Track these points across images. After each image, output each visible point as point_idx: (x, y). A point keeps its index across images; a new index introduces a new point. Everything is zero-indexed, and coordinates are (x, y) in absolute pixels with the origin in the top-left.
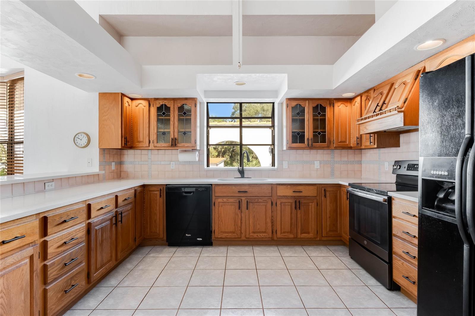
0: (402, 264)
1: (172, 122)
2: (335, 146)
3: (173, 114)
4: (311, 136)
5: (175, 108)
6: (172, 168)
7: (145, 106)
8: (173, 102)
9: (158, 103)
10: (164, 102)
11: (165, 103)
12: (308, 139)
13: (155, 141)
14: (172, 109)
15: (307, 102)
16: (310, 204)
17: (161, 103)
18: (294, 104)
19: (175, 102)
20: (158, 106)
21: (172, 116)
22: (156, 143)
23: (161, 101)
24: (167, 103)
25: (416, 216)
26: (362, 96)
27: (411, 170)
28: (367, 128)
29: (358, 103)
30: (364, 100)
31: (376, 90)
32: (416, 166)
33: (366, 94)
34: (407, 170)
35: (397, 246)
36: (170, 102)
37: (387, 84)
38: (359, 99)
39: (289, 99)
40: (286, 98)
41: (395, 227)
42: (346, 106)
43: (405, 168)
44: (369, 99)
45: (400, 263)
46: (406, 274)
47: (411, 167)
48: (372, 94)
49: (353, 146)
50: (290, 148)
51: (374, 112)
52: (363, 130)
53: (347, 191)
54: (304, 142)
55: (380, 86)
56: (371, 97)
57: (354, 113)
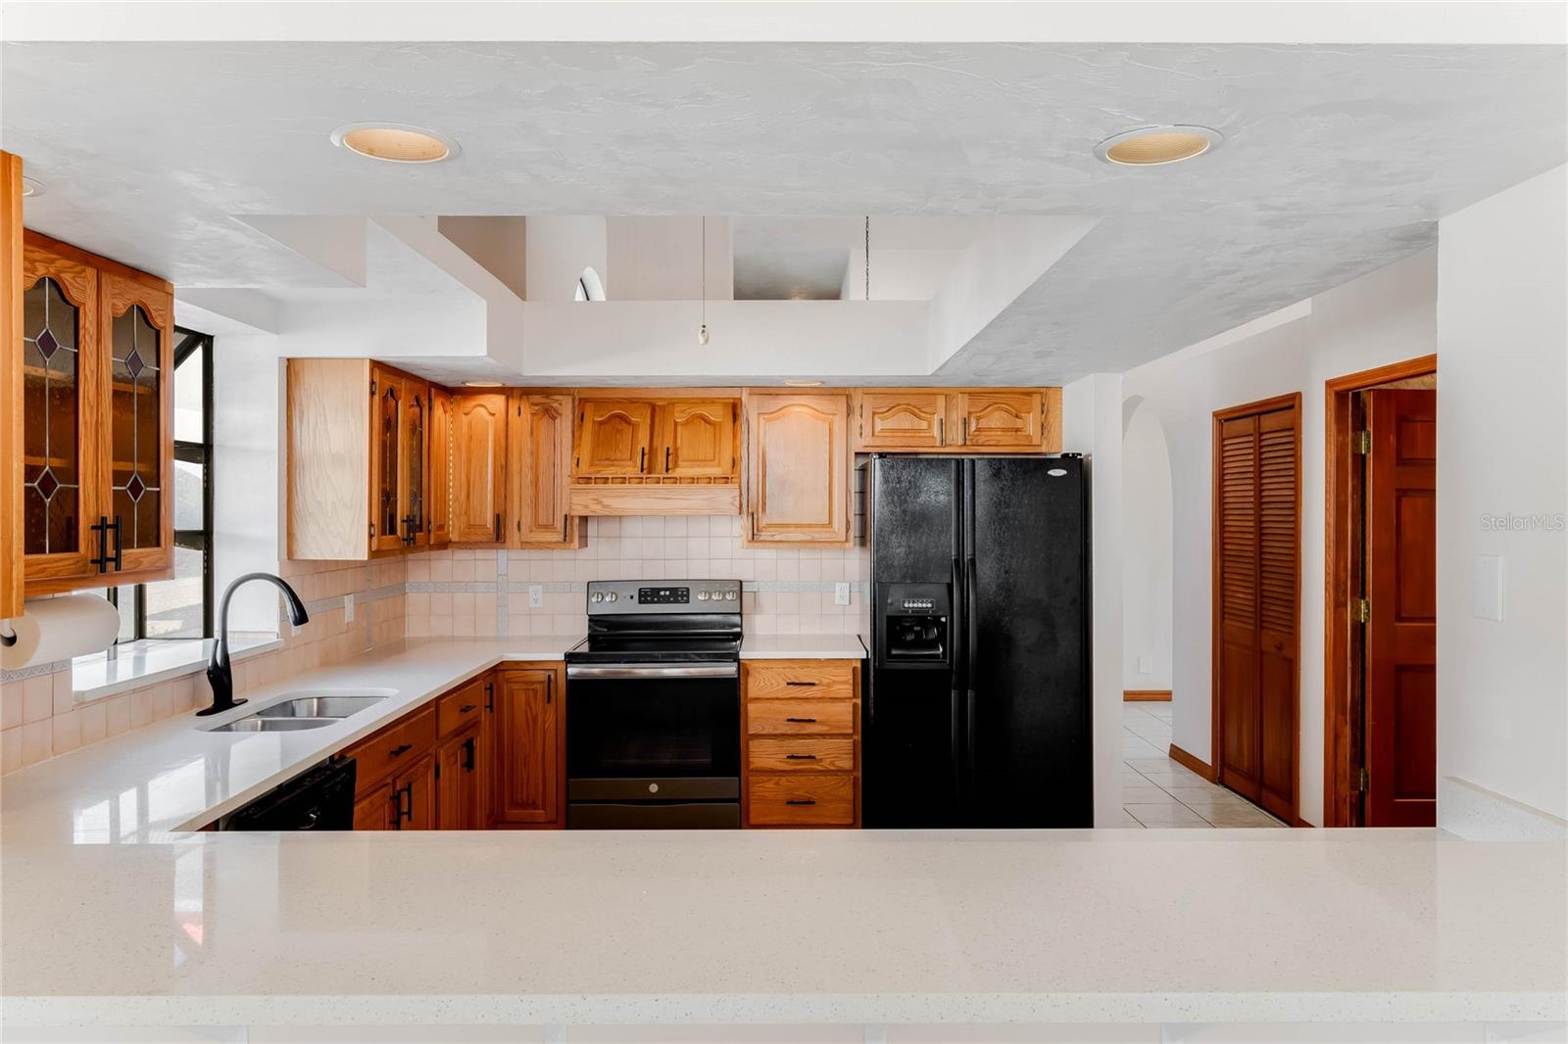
0: (777, 784)
2: (429, 544)
3: (96, 356)
4: (406, 509)
5: (104, 320)
8: (95, 281)
10: (53, 261)
11: (56, 271)
12: (402, 521)
14: (88, 322)
15: (404, 382)
17: (40, 270)
18: (386, 383)
19: (103, 281)
20: (31, 283)
23: (36, 255)
24: (66, 276)
25: (813, 684)
26: (512, 397)
27: (652, 602)
28: (606, 501)
29: (493, 415)
30: (526, 411)
31: (580, 399)
32: (662, 593)
33: (537, 399)
34: (641, 602)
35: (762, 755)
36: (80, 273)
37: (632, 401)
38: (497, 402)
39: (377, 365)
40: (371, 360)
41: (756, 718)
42: (445, 412)
43: (632, 597)
44: (550, 413)
45: (770, 785)
46: (789, 798)
47: (648, 595)
48: (566, 408)
49: (463, 539)
50: (374, 554)
51: (642, 470)
52: (586, 507)
53: (549, 676)
54: (393, 531)
55: (598, 395)
56: (560, 415)
57: (470, 438)
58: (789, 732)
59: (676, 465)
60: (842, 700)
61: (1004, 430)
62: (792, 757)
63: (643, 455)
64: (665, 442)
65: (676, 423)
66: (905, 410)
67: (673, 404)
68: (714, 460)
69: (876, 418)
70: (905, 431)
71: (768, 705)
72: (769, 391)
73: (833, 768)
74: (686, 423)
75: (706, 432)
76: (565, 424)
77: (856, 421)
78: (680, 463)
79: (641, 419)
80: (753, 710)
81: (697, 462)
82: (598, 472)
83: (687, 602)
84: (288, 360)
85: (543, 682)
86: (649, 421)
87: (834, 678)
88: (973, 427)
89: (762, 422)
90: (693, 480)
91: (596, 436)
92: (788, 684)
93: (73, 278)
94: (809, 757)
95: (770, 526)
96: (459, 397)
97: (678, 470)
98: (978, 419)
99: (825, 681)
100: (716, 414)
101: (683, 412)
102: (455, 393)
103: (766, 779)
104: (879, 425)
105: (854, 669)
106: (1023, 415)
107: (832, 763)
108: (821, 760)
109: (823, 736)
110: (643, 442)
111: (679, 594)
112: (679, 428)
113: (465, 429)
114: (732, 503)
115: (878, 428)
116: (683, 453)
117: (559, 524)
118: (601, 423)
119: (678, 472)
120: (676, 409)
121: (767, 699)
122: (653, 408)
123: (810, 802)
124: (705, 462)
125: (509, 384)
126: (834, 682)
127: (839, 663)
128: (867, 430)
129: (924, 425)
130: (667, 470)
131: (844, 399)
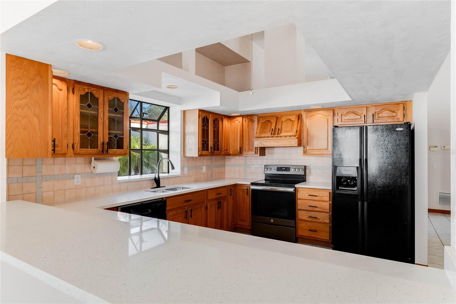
0: (306, 224)
1: (101, 119)
2: (223, 154)
3: (103, 108)
4: (212, 145)
5: (105, 101)
6: (76, 184)
7: (61, 90)
8: (103, 92)
9: (82, 89)
10: (90, 89)
11: (92, 91)
12: (211, 148)
13: (77, 146)
14: (101, 101)
15: (211, 114)
16: (224, 202)
17: (87, 91)
18: (204, 115)
19: (105, 93)
20: (83, 93)
21: (102, 112)
22: (79, 148)
23: (85, 88)
24: (94, 92)
25: (317, 196)
26: (244, 118)
27: (280, 171)
28: (263, 143)
29: (239, 122)
30: (247, 121)
31: (260, 117)
32: (283, 168)
33: (249, 117)
34: (277, 171)
35: (302, 215)
36: (98, 91)
37: (272, 116)
38: (240, 119)
39: (201, 111)
40: (199, 109)
41: (300, 204)
42: (228, 122)
43: (275, 169)
44: (253, 121)
45: (304, 224)
46: (309, 229)
47: (279, 169)
48: (256, 119)
49: (233, 153)
50: (200, 155)
51: (272, 134)
52: (258, 145)
53: (247, 188)
54: (208, 150)
55: (264, 115)
56: (255, 121)
57: (235, 128)
58: (309, 210)
59: (281, 133)
60: (326, 201)
61: (388, 117)
62: (310, 217)
63: (272, 130)
64: (279, 126)
65: (282, 121)
66: (352, 113)
67: (282, 116)
68: (291, 131)
69: (343, 116)
70: (352, 119)
71: (304, 201)
72: (309, 111)
73: (323, 222)
74: (285, 121)
75: (290, 123)
76: (256, 124)
77: (336, 117)
78: (282, 132)
79: (273, 121)
80: (299, 202)
81: (286, 132)
82: (261, 135)
83: (289, 171)
84: (184, 111)
85: (246, 190)
86: (275, 121)
87: (323, 195)
88: (376, 117)
89: (307, 119)
90: (286, 136)
91: (262, 126)
92: (309, 195)
93: (96, 92)
94: (316, 218)
95: (309, 149)
96: (232, 118)
97: (281, 134)
98: (378, 114)
99: (320, 195)
100: (294, 118)
101: (284, 118)
102: (230, 118)
103: (303, 222)
104: (344, 118)
105: (330, 192)
106: (396, 111)
107: (323, 220)
108: (319, 219)
109: (320, 212)
110: (273, 127)
111: (287, 169)
112: (283, 122)
113: (233, 127)
114: (296, 143)
115: (343, 119)
116: (283, 129)
117: (254, 149)
118: (264, 123)
119: (281, 135)
120: (283, 118)
121: (303, 199)
122: (277, 118)
123: (316, 231)
124: (288, 131)
125: (242, 114)
126: (323, 196)
127: (325, 190)
128: (340, 120)
129: (359, 117)
130: (278, 134)
131: (332, 111)
